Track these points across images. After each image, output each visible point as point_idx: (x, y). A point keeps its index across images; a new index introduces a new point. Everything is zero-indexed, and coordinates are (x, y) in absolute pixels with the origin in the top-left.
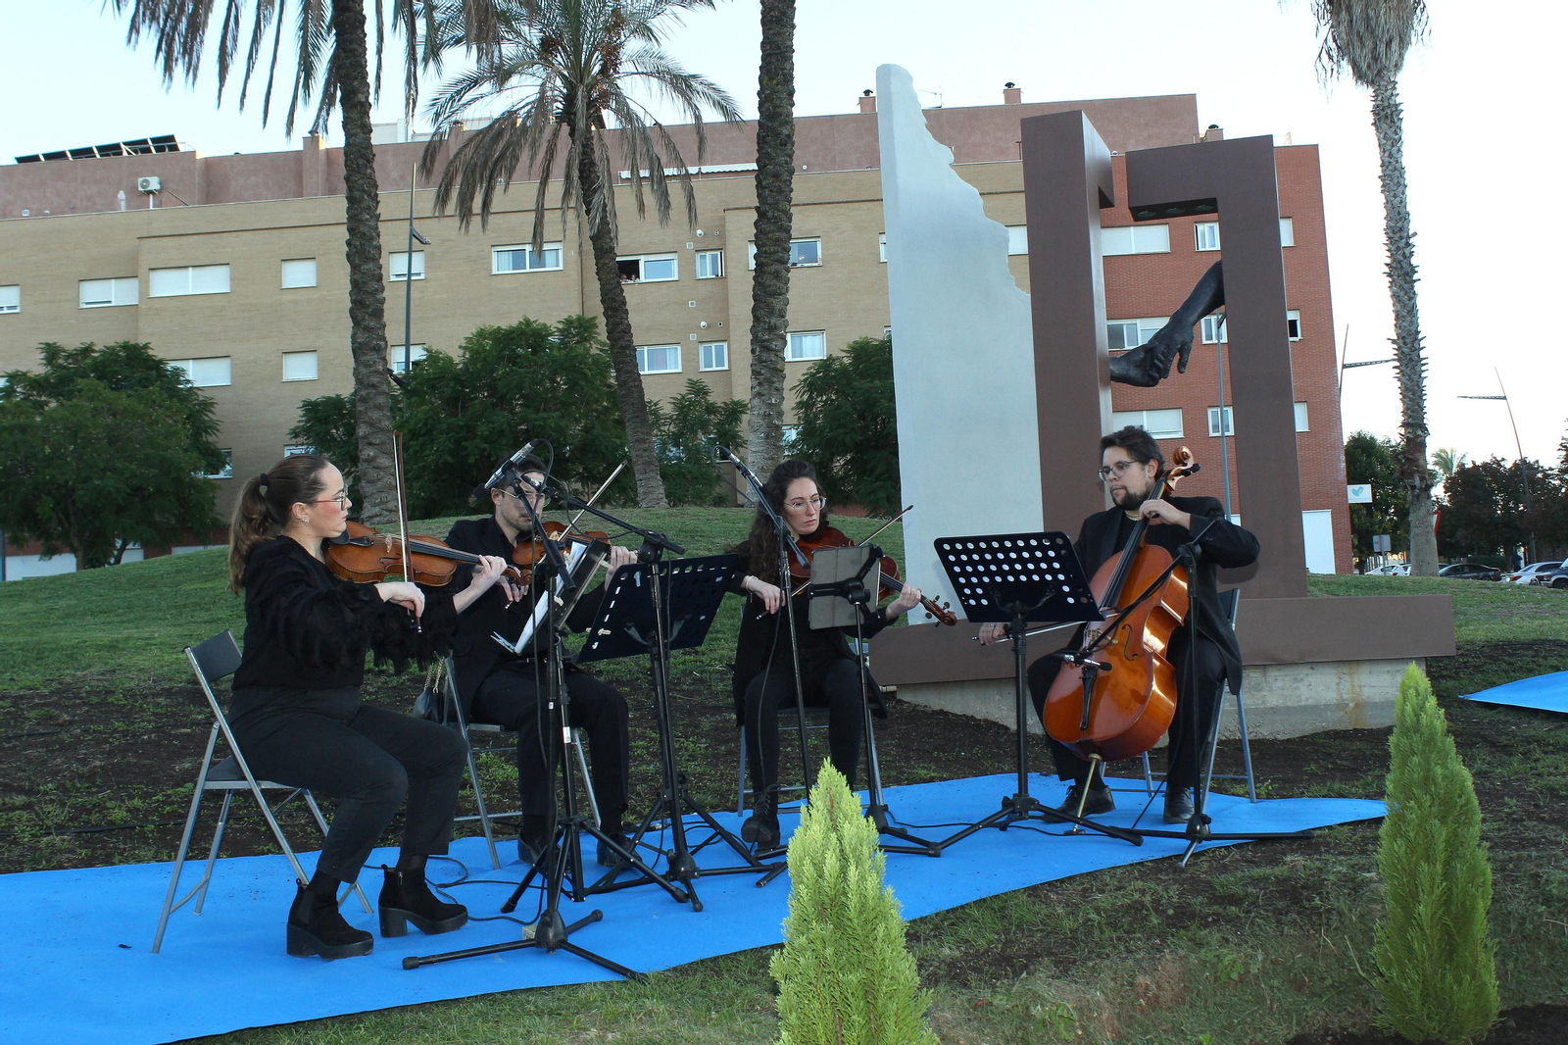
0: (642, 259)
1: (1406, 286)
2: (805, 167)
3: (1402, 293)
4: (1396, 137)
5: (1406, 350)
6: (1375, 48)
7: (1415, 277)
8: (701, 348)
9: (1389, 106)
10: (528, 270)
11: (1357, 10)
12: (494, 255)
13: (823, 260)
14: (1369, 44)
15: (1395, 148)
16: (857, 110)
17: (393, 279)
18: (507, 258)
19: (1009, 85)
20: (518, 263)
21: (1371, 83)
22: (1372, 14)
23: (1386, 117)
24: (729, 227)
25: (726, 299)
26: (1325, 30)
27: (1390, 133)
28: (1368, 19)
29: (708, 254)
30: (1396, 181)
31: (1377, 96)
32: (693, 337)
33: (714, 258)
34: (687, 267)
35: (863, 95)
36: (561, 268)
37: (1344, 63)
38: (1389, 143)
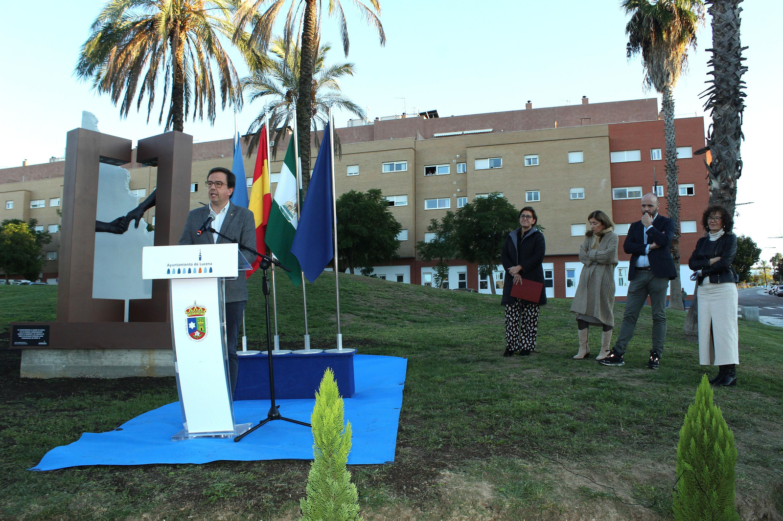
0: (437, 166)
1: (672, 175)
2: (502, 131)
3: (670, 178)
4: (671, 114)
5: (671, 201)
6: (662, 78)
7: (677, 171)
8: (458, 199)
9: (668, 101)
10: (395, 171)
11: (655, 62)
12: (383, 166)
13: (503, 166)
14: (660, 76)
15: (670, 118)
16: (525, 108)
17: (348, 175)
18: (388, 167)
19: (584, 97)
20: (392, 169)
21: (662, 91)
22: (661, 63)
23: (667, 106)
24: (468, 154)
25: (466, 181)
26: (646, 71)
27: (668, 112)
28: (659, 66)
29: (461, 164)
30: (669, 132)
31: (664, 97)
32: (455, 195)
33: (464, 165)
34: (453, 169)
35: (527, 103)
36: (406, 170)
37: (652, 84)
38: (668, 116)
